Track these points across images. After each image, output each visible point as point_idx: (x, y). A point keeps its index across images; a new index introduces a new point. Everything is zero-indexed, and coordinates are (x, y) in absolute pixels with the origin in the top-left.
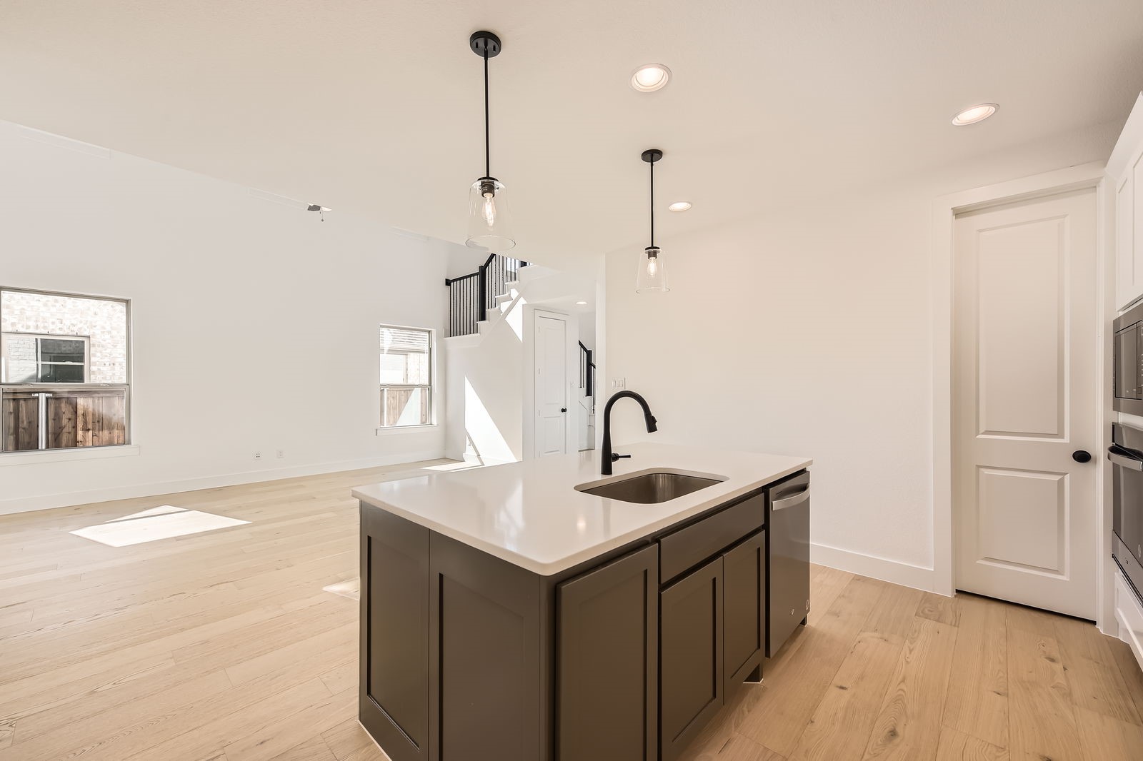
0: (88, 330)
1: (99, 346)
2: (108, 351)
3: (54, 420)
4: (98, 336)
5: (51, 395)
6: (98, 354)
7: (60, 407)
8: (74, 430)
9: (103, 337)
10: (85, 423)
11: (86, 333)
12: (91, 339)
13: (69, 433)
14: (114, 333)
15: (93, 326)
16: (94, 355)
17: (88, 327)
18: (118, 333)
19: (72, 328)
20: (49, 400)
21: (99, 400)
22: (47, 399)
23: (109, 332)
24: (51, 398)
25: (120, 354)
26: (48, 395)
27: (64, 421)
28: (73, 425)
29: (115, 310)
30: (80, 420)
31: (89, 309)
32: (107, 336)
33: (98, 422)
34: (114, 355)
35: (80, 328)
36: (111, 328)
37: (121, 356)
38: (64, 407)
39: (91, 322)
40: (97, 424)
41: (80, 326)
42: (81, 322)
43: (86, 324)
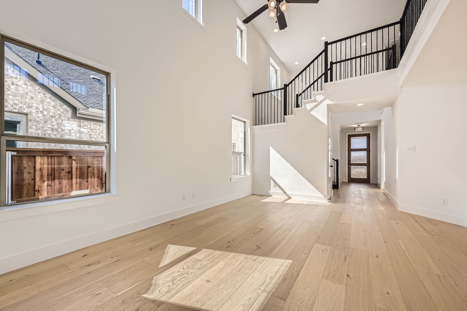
0: (27, 109)
1: (34, 121)
2: (41, 125)
3: (17, 173)
4: (34, 114)
5: (15, 153)
6: (34, 127)
7: (22, 163)
8: (33, 182)
9: (37, 115)
10: (42, 176)
11: (25, 111)
12: (29, 116)
13: (29, 184)
14: (45, 113)
15: (30, 107)
16: (31, 128)
17: (26, 107)
18: (48, 113)
19: (15, 106)
20: (14, 158)
21: (51, 158)
22: (12, 156)
23: (42, 112)
24: (15, 156)
25: (49, 128)
26: (13, 153)
27: (26, 175)
28: (33, 177)
29: (46, 97)
30: (38, 173)
31: (27, 94)
32: (41, 115)
33: (51, 175)
34: (45, 128)
35: (21, 107)
36: (43, 109)
37: (50, 129)
38: (26, 163)
39: (29, 104)
40: (50, 177)
41: (20, 105)
42: (21, 103)
43: (25, 104)
